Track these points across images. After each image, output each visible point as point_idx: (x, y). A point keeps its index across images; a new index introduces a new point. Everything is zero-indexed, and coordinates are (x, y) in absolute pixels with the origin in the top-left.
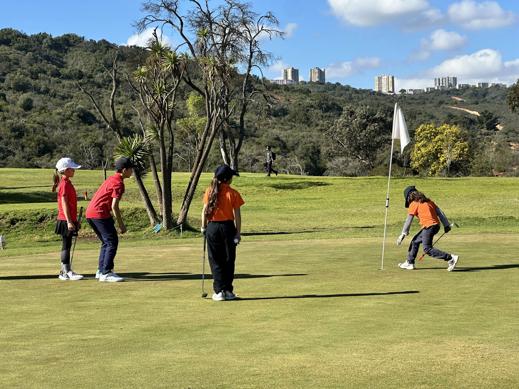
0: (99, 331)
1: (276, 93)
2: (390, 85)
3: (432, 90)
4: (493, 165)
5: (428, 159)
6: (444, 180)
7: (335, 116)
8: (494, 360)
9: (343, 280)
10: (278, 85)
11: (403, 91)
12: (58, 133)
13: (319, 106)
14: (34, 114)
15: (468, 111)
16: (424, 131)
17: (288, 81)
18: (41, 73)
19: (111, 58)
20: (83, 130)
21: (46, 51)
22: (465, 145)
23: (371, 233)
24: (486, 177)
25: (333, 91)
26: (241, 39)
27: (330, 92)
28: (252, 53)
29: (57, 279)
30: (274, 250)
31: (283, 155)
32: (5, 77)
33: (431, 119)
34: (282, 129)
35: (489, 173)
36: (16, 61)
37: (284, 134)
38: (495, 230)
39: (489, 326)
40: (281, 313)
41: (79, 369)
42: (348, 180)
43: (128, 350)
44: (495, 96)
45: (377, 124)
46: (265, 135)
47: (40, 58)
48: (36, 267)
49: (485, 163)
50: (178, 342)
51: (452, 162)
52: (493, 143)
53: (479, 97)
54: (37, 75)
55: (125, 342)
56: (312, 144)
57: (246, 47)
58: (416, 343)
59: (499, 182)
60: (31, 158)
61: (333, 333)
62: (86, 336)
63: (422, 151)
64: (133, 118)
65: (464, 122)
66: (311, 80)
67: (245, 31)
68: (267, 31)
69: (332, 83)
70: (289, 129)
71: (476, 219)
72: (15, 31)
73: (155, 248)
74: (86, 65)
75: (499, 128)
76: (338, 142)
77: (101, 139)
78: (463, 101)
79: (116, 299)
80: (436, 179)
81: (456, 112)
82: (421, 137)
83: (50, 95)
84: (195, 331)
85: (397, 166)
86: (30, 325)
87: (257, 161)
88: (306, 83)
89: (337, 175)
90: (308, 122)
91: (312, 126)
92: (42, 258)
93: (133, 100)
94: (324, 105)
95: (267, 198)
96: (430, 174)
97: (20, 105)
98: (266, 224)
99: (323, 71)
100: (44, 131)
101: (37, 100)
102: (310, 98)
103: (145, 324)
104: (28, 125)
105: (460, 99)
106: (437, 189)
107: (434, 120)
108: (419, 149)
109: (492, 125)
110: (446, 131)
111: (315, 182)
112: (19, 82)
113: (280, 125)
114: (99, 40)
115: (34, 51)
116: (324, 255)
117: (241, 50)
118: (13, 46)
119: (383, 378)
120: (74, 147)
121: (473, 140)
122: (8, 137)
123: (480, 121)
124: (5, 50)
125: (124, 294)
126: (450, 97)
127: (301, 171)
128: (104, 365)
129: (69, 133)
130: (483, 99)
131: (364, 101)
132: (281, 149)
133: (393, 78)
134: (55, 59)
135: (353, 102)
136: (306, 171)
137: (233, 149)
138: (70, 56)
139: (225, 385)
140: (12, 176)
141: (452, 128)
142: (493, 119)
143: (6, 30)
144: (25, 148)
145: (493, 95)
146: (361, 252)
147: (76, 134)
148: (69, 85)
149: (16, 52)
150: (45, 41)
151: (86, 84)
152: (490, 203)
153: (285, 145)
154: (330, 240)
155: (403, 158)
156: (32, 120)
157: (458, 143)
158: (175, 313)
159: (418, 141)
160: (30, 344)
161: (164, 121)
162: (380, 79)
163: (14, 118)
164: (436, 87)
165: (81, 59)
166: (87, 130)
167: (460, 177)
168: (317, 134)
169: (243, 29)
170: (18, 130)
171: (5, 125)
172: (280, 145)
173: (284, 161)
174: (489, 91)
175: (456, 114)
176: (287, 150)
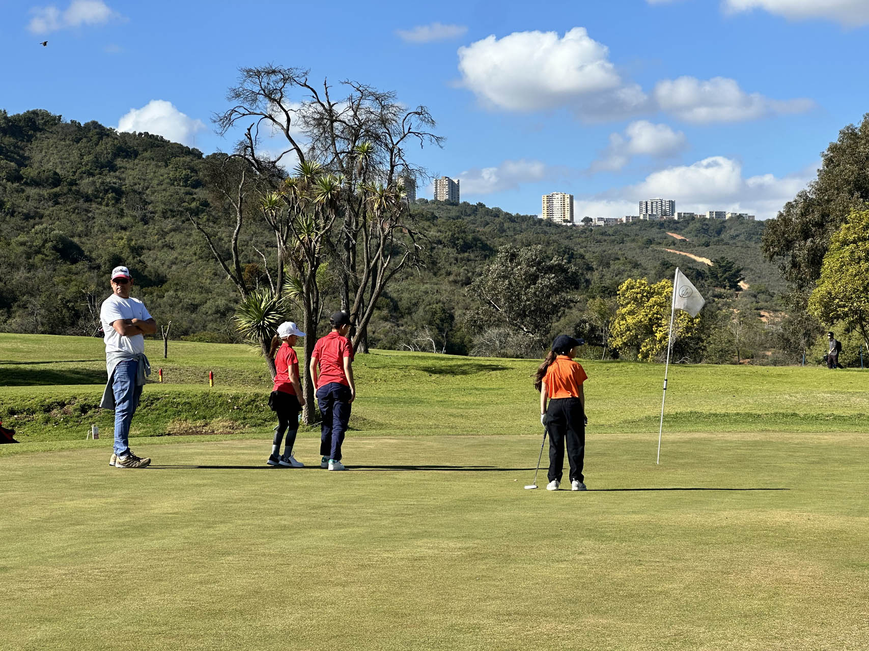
2: (566, 210)
3: (635, 220)
5: (637, 335)
7: (477, 259)
11: (587, 220)
13: (452, 242)
15: (693, 256)
16: (631, 289)
19: (105, 152)
20: (63, 272)
24: (730, 365)
25: (472, 217)
27: (468, 219)
28: (392, 167)
31: (393, 322)
33: (634, 268)
35: (732, 359)
37: (394, 287)
38: (776, 429)
44: (736, 233)
45: (553, 275)
49: (726, 343)
51: (674, 340)
52: (733, 311)
53: (710, 234)
56: (440, 305)
57: (386, 158)
59: (759, 372)
63: (629, 321)
64: (145, 254)
66: (436, 198)
67: (384, 134)
68: (417, 134)
69: (471, 204)
70: (403, 279)
74: (64, 163)
75: (742, 287)
76: (490, 303)
78: (684, 241)
80: (649, 367)
81: (674, 258)
82: (627, 298)
83: (5, 211)
88: (427, 202)
89: (491, 356)
90: (433, 269)
91: (441, 275)
93: (145, 225)
94: (461, 240)
95: (418, 386)
96: (640, 358)
99: (456, 183)
102: (437, 228)
105: (679, 237)
107: (640, 270)
108: (623, 318)
109: (731, 282)
110: (666, 291)
114: (87, 122)
120: (48, 300)
123: (712, 274)
126: (664, 232)
127: (433, 348)
129: (39, 276)
130: (716, 239)
131: (524, 234)
132: (390, 312)
133: (571, 198)
134: (12, 152)
135: (507, 236)
138: (37, 147)
142: (733, 272)
145: (733, 232)
147: (51, 278)
148: (36, 197)
151: (65, 194)
153: (397, 305)
159: (622, 305)
162: (550, 199)
164: (642, 215)
165: (55, 152)
166: (70, 272)
168: (449, 288)
169: (382, 131)
172: (388, 305)
173: (395, 331)
174: (727, 225)
175: (674, 262)
176: (400, 313)
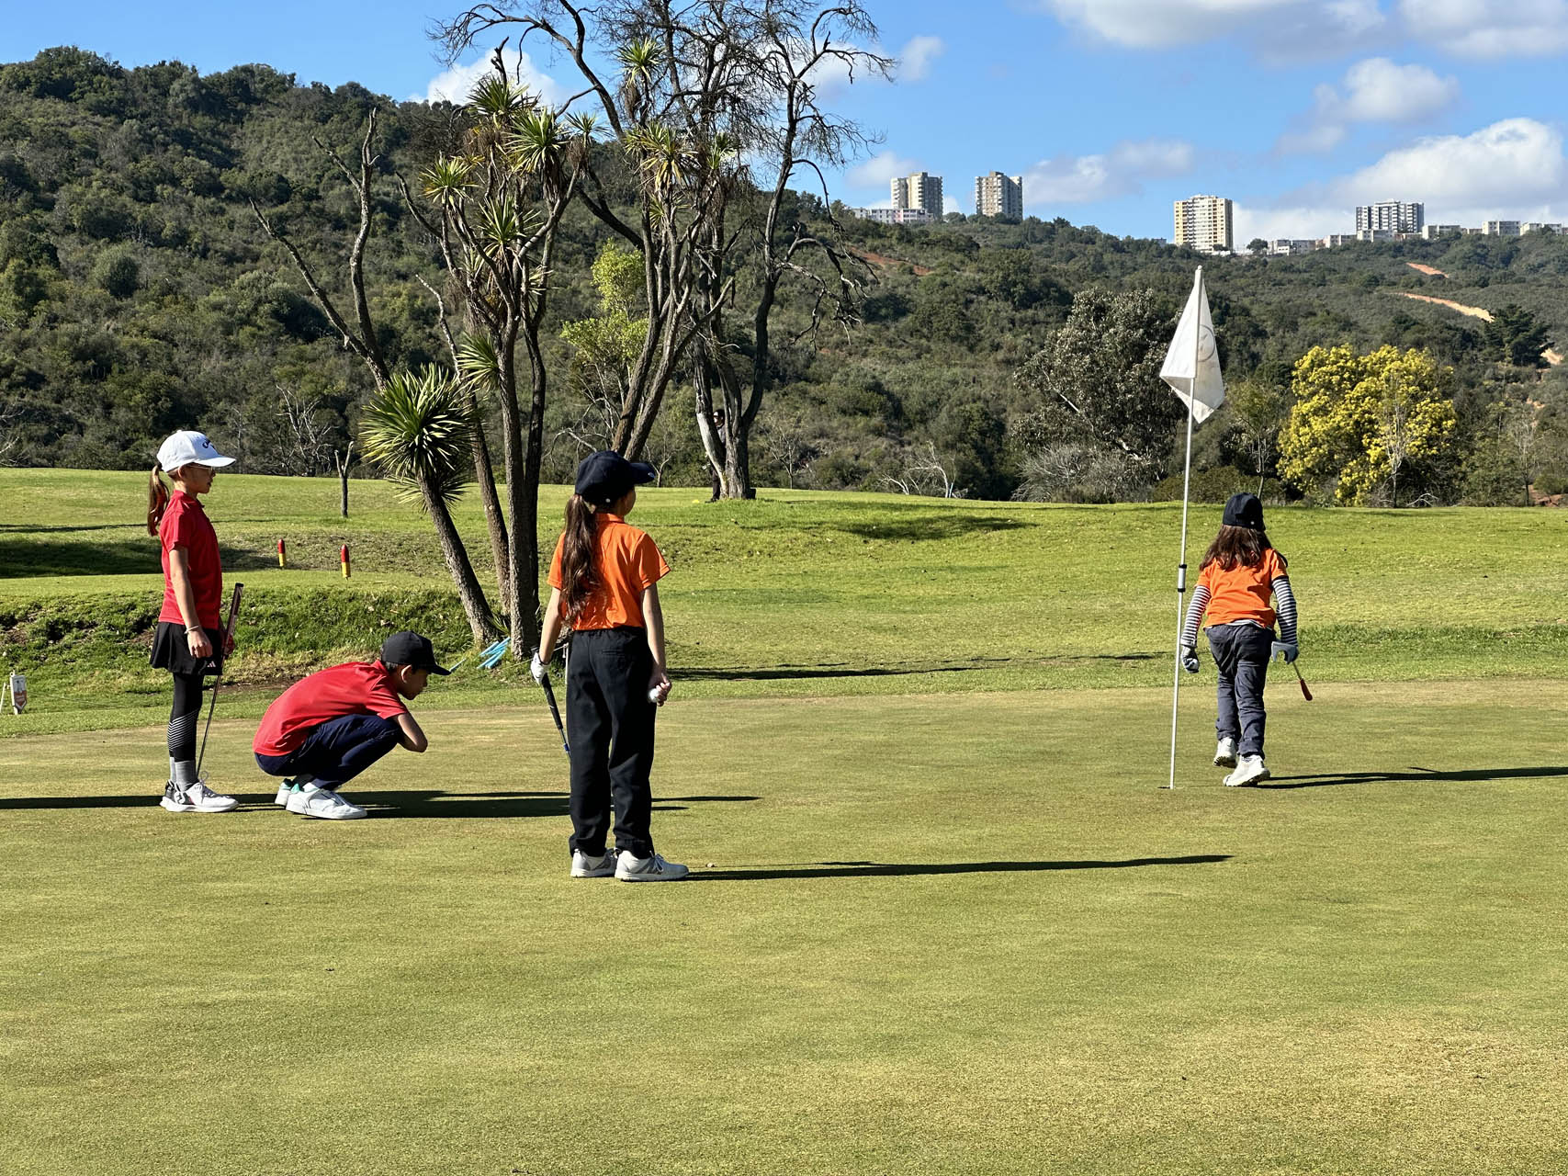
0: (260, 976)
1: (873, 250)
2: (1219, 227)
3: (1348, 241)
4: (1531, 471)
5: (1331, 453)
6: (1378, 514)
7: (1051, 319)
8: (1515, 1085)
9: (1049, 820)
10: (877, 225)
11: (1259, 245)
12: (212, 365)
13: (1004, 290)
14: (144, 309)
15: (1456, 306)
16: (1319, 366)
17: (909, 213)
18: (163, 183)
20: (289, 358)
21: (179, 117)
22: (1446, 410)
23: (1147, 675)
24: (1509, 509)
25: (1045, 245)
26: (760, 79)
27: (1037, 248)
28: (793, 122)
29: (157, 808)
30: (841, 724)
31: (893, 438)
32: (55, 196)
33: (1344, 330)
34: (890, 358)
35: (1518, 496)
36: (88, 147)
37: (895, 373)
38: (1530, 670)
39: (1503, 973)
40: (843, 922)
41: (174, 1103)
42: (1086, 513)
43: (340, 1040)
44: (1539, 261)
46: (836, 376)
47: (161, 137)
48: (95, 772)
49: (1505, 466)
50: (505, 1014)
51: (1404, 461)
52: (1533, 406)
53: (1490, 264)
54: (153, 189)
55: (335, 1013)
56: (980, 404)
57: (777, 103)
58: (1266, 1026)
59: (1549, 524)
60: (133, 441)
61: (1001, 991)
62: (213, 992)
63: (1315, 428)
65: (1445, 341)
66: (980, 211)
67: (772, 55)
68: (841, 54)
69: (1043, 220)
70: (911, 359)
71: (1474, 633)
72: (88, 57)
73: (474, 715)
74: (301, 161)
75: (1549, 360)
76: (1059, 399)
77: (342, 385)
78: (1441, 277)
79: (329, 875)
80: (1355, 513)
81: (1421, 311)
82: (1312, 383)
83: (190, 250)
84: (564, 979)
85: (1236, 472)
86: (42, 953)
87: (815, 453)
88: (963, 218)
89: (1055, 499)
90: (967, 339)
91: (981, 350)
92: (123, 742)
94: (1019, 286)
95: (834, 564)
96: (1339, 496)
97: (99, 281)
98: (830, 644)
99: (1017, 182)
100: (170, 360)
101: (152, 266)
102: (975, 265)
103: (407, 957)
104: (124, 341)
105: (1431, 271)
106: (1356, 541)
107: (1354, 333)
108: (1305, 422)
109: (1529, 351)
110: (1387, 368)
111: (984, 516)
112: (96, 211)
113: (884, 347)
114: (340, 85)
115: (144, 116)
116: (994, 741)
117: (762, 113)
118: (80, 101)
119: (1149, 1142)
120: (261, 409)
121: (1471, 395)
122: (62, 377)
123: (1492, 337)
124: (56, 114)
125: (357, 858)
126: (1402, 262)
127: (943, 486)
128: (255, 1090)
129: (247, 366)
130: (1501, 272)
131: (1139, 274)
132: (886, 418)
133: (1229, 205)
134: (209, 143)
135: (1107, 277)
136: (958, 486)
137: (733, 416)
138: (253, 132)
139: (635, 1161)
140: (64, 493)
141: (1405, 359)
142: (1532, 332)
143: (58, 51)
144: (113, 411)
145: (1533, 259)
146: (1110, 734)
147: (267, 368)
148: (246, 222)
149: (90, 119)
150: (176, 85)
151: (298, 216)
152: (1520, 587)
153: (900, 404)
154: (1018, 696)
155: (1256, 448)
156: (135, 325)
157: (1424, 405)
158: (507, 919)
159: (1301, 397)
160: (33, 1015)
161: (515, 325)
162: (1188, 209)
163: (83, 317)
164: (1361, 232)
165: (284, 141)
166: (301, 357)
167: (1428, 506)
168: (996, 373)
169: (768, 50)
170: (94, 355)
171: (54, 340)
172: (882, 407)
173: (895, 454)
174: (1522, 246)
175: (1421, 317)
176: (905, 421)
